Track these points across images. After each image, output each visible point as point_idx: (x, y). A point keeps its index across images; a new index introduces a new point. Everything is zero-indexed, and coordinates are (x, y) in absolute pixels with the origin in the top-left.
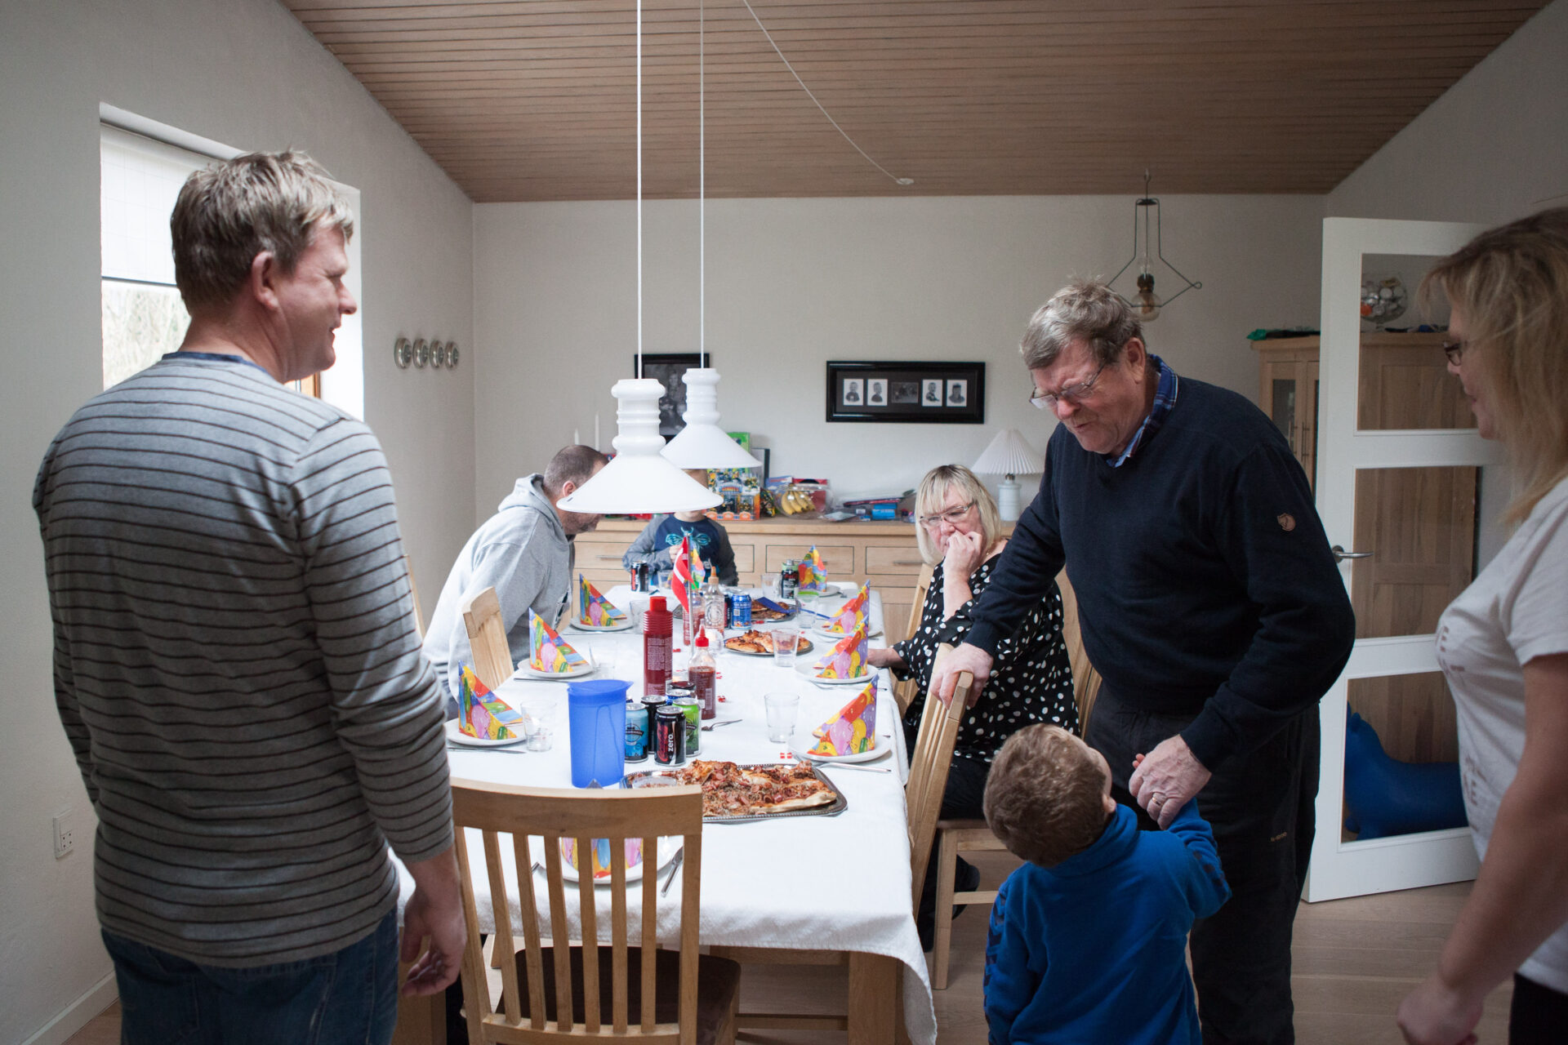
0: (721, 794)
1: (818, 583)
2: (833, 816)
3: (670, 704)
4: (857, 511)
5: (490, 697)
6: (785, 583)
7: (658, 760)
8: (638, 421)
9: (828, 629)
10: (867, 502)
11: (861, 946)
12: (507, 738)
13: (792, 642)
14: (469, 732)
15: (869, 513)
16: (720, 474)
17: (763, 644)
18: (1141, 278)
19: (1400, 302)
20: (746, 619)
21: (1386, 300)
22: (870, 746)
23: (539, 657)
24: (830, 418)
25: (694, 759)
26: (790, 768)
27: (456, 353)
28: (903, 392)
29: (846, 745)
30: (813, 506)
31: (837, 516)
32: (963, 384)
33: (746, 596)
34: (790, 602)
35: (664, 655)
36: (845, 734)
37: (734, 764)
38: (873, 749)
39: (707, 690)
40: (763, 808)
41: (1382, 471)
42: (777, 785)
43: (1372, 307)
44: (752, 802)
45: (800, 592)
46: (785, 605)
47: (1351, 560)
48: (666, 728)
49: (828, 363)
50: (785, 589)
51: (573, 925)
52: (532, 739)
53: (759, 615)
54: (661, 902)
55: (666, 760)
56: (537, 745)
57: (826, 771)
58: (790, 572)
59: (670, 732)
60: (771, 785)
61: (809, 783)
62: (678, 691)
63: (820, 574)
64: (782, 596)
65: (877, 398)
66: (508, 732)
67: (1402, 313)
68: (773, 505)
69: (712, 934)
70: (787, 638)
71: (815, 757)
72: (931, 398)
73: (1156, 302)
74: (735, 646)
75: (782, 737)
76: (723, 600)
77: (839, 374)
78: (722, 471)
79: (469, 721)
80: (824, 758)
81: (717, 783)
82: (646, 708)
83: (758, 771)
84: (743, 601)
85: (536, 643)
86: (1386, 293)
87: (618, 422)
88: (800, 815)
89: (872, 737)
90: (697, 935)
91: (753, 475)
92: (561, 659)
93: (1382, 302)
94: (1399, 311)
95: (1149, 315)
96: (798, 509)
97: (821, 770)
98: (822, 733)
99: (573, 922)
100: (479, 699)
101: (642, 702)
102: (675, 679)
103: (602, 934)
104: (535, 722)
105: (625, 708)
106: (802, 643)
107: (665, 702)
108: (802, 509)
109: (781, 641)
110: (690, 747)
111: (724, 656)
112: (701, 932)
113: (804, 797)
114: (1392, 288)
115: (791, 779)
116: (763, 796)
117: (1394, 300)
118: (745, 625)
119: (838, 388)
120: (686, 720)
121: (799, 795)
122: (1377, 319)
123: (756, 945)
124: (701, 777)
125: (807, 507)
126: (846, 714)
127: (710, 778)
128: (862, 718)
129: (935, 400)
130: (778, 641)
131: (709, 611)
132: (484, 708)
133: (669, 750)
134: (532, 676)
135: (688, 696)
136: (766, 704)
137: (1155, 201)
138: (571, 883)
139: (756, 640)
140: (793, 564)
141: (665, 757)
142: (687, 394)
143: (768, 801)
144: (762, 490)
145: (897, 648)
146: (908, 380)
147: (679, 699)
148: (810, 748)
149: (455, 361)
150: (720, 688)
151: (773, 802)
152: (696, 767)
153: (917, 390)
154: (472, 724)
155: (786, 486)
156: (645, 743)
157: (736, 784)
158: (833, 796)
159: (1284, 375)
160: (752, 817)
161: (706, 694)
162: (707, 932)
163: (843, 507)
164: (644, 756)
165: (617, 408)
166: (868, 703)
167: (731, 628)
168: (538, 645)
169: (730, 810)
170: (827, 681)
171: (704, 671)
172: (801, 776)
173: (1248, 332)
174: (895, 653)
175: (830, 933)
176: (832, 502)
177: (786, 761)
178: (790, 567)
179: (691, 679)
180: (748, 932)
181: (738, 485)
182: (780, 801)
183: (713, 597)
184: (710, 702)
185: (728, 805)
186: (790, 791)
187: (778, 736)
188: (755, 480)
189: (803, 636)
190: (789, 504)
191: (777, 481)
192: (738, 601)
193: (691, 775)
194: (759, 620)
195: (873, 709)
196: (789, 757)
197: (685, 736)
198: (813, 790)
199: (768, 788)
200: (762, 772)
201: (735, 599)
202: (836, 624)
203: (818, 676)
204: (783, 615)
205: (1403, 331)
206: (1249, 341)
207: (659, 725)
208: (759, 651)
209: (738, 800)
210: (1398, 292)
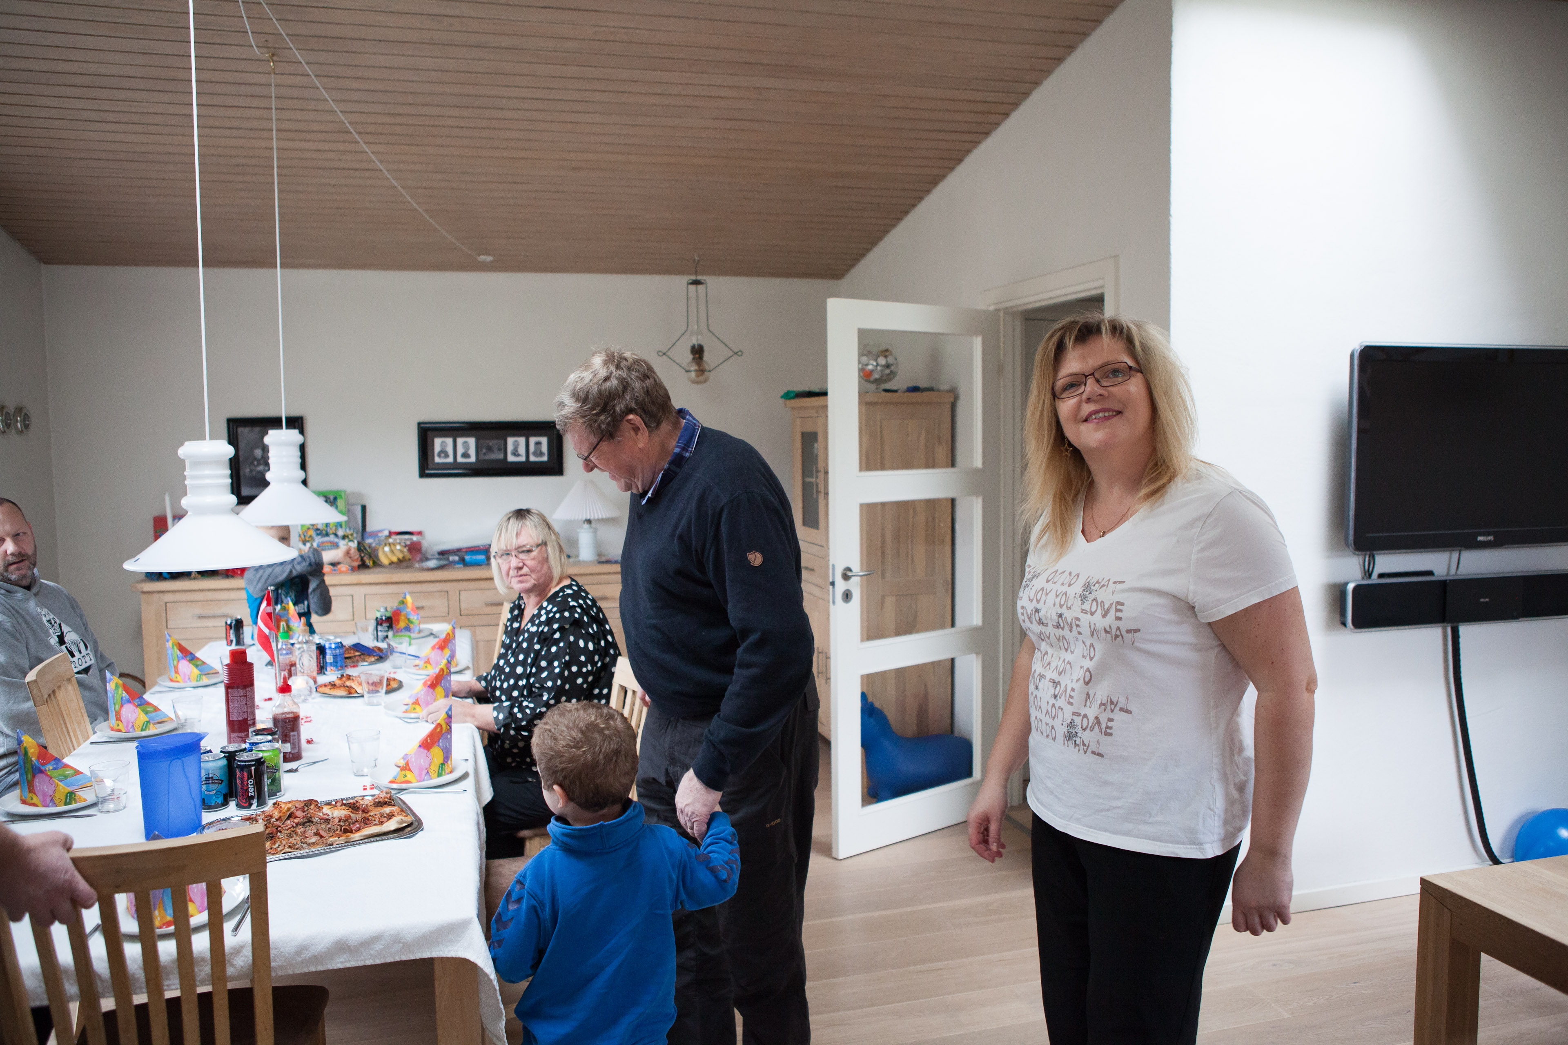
0: (300, 830)
1: (412, 626)
2: (409, 837)
3: (251, 750)
4: (451, 558)
5: (57, 764)
6: (379, 628)
7: (239, 806)
8: (208, 481)
9: (417, 668)
10: (459, 550)
11: (431, 952)
12: (76, 802)
13: (380, 683)
14: (32, 802)
15: (462, 560)
16: (317, 529)
17: (354, 686)
18: (693, 347)
19: (892, 368)
20: (339, 664)
21: (882, 366)
22: (448, 770)
23: (118, 718)
24: (423, 474)
25: (274, 801)
26: (370, 798)
27: (26, 417)
28: (490, 449)
29: (425, 772)
30: (408, 556)
31: (432, 564)
32: (544, 440)
33: (338, 643)
34: (383, 645)
35: (246, 704)
36: (423, 762)
37: (316, 801)
38: (451, 772)
39: (292, 733)
40: (341, 838)
41: (883, 504)
42: (356, 816)
43: (872, 372)
44: (331, 834)
45: (394, 635)
46: (380, 649)
47: (859, 578)
48: (246, 774)
49: (419, 424)
50: (380, 634)
51: (137, 980)
52: (104, 800)
53: (352, 660)
54: (230, 940)
55: (247, 804)
56: (111, 806)
57: (405, 797)
58: (384, 618)
59: (250, 777)
60: (350, 816)
61: (387, 810)
62: (259, 737)
63: (414, 618)
64: (378, 640)
65: (466, 455)
66: (77, 797)
67: (894, 377)
68: (370, 557)
69: (285, 964)
70: (376, 679)
71: (395, 786)
72: (515, 453)
73: (707, 368)
74: (327, 690)
75: (366, 770)
76: (314, 648)
77: (429, 434)
78: (320, 527)
79: (32, 790)
80: (404, 786)
81: (296, 821)
82: (225, 756)
83: (339, 804)
84: (336, 648)
85: (115, 705)
86: (882, 361)
87: (186, 482)
88: (377, 841)
89: (449, 762)
90: (269, 968)
91: (350, 529)
92: (143, 718)
93: (879, 368)
94: (891, 376)
95: (701, 378)
96: (395, 559)
97: (400, 797)
98: (402, 763)
99: (137, 976)
100: (43, 768)
101: (221, 752)
102: (260, 726)
103: (170, 982)
104: (108, 783)
105: (200, 758)
106: (392, 683)
107: (245, 749)
108: (399, 559)
109: (371, 682)
110: (272, 790)
111: (315, 700)
112: (273, 964)
113: (382, 823)
114: (886, 357)
115: (370, 808)
116: (341, 826)
117: (888, 366)
118: (338, 670)
119: (429, 447)
120: (266, 765)
121: (377, 822)
122: (877, 381)
123: (330, 967)
124: (280, 817)
125: (403, 557)
126: (423, 743)
127: (291, 816)
128: (439, 746)
129: (519, 455)
130: (368, 683)
131: (300, 659)
132: (47, 775)
133: (250, 794)
134: (111, 738)
135: (270, 741)
136: (348, 741)
137: (703, 281)
138: (131, 938)
139: (348, 683)
140: (386, 610)
141: (246, 802)
142: (270, 455)
143: (346, 831)
144: (359, 543)
145: (479, 679)
146: (493, 438)
147: (260, 745)
148: (391, 779)
149: (27, 426)
150: (305, 731)
151: (351, 832)
152: (276, 808)
153: (502, 447)
154: (35, 794)
155: (383, 538)
156: (225, 791)
157: (316, 819)
158: (410, 819)
159: (809, 429)
160: (331, 848)
161: (292, 738)
162: (280, 963)
163: (437, 556)
164: (225, 803)
165: (184, 470)
166: (444, 732)
167: (324, 674)
168: (117, 707)
169: (309, 845)
170: (413, 715)
171: (288, 716)
172: (380, 804)
173: (782, 393)
174: (478, 683)
175: (401, 945)
176: (426, 552)
177: (369, 792)
178: (384, 613)
179: (275, 725)
180: (321, 956)
181: (336, 540)
182: (358, 830)
183: (305, 646)
184: (297, 745)
185: (307, 840)
186: (368, 819)
187: (362, 770)
188: (352, 535)
189: (392, 676)
190: (385, 554)
191: (374, 534)
192: (330, 648)
193: (271, 816)
194: (352, 665)
195: (449, 736)
196: (371, 789)
197: (266, 780)
198: (390, 816)
199: (348, 818)
200: (343, 804)
201: (327, 646)
202: (426, 662)
203: (404, 712)
204: (376, 658)
205: (895, 391)
206: (783, 400)
207: (238, 772)
208: (350, 693)
209: (317, 834)
210: (891, 360)
